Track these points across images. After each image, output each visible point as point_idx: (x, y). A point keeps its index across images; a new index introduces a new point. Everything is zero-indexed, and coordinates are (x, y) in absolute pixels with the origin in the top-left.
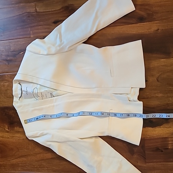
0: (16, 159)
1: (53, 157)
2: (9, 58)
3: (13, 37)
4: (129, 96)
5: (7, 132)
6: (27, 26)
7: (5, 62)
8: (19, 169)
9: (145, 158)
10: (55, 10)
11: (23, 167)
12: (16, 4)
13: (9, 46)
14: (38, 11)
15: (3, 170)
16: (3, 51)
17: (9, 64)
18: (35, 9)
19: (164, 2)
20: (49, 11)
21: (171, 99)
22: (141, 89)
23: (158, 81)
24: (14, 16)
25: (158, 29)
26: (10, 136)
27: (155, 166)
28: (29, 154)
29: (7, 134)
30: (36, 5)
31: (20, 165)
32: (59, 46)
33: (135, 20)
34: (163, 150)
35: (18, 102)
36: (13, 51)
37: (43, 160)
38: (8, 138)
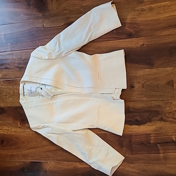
0: (27, 150)
1: (57, 149)
2: (20, 66)
3: (24, 48)
4: (112, 95)
5: (20, 127)
6: (36, 39)
7: (17, 69)
8: (30, 159)
9: (132, 151)
10: (59, 26)
11: (33, 157)
12: (27, 20)
13: (21, 56)
14: (44, 26)
15: (16, 159)
16: (16, 59)
17: (20, 71)
18: (42, 25)
19: (149, 21)
20: (54, 27)
21: (153, 103)
22: (123, 90)
23: (143, 87)
24: (25, 30)
25: (144, 44)
26: (22, 131)
27: (140, 157)
28: (38, 146)
29: (19, 129)
30: (43, 21)
31: (30, 155)
32: (58, 52)
33: (125, 36)
34: (146, 144)
35: (24, 99)
36: (24, 60)
37: (49, 151)
38: (20, 133)
